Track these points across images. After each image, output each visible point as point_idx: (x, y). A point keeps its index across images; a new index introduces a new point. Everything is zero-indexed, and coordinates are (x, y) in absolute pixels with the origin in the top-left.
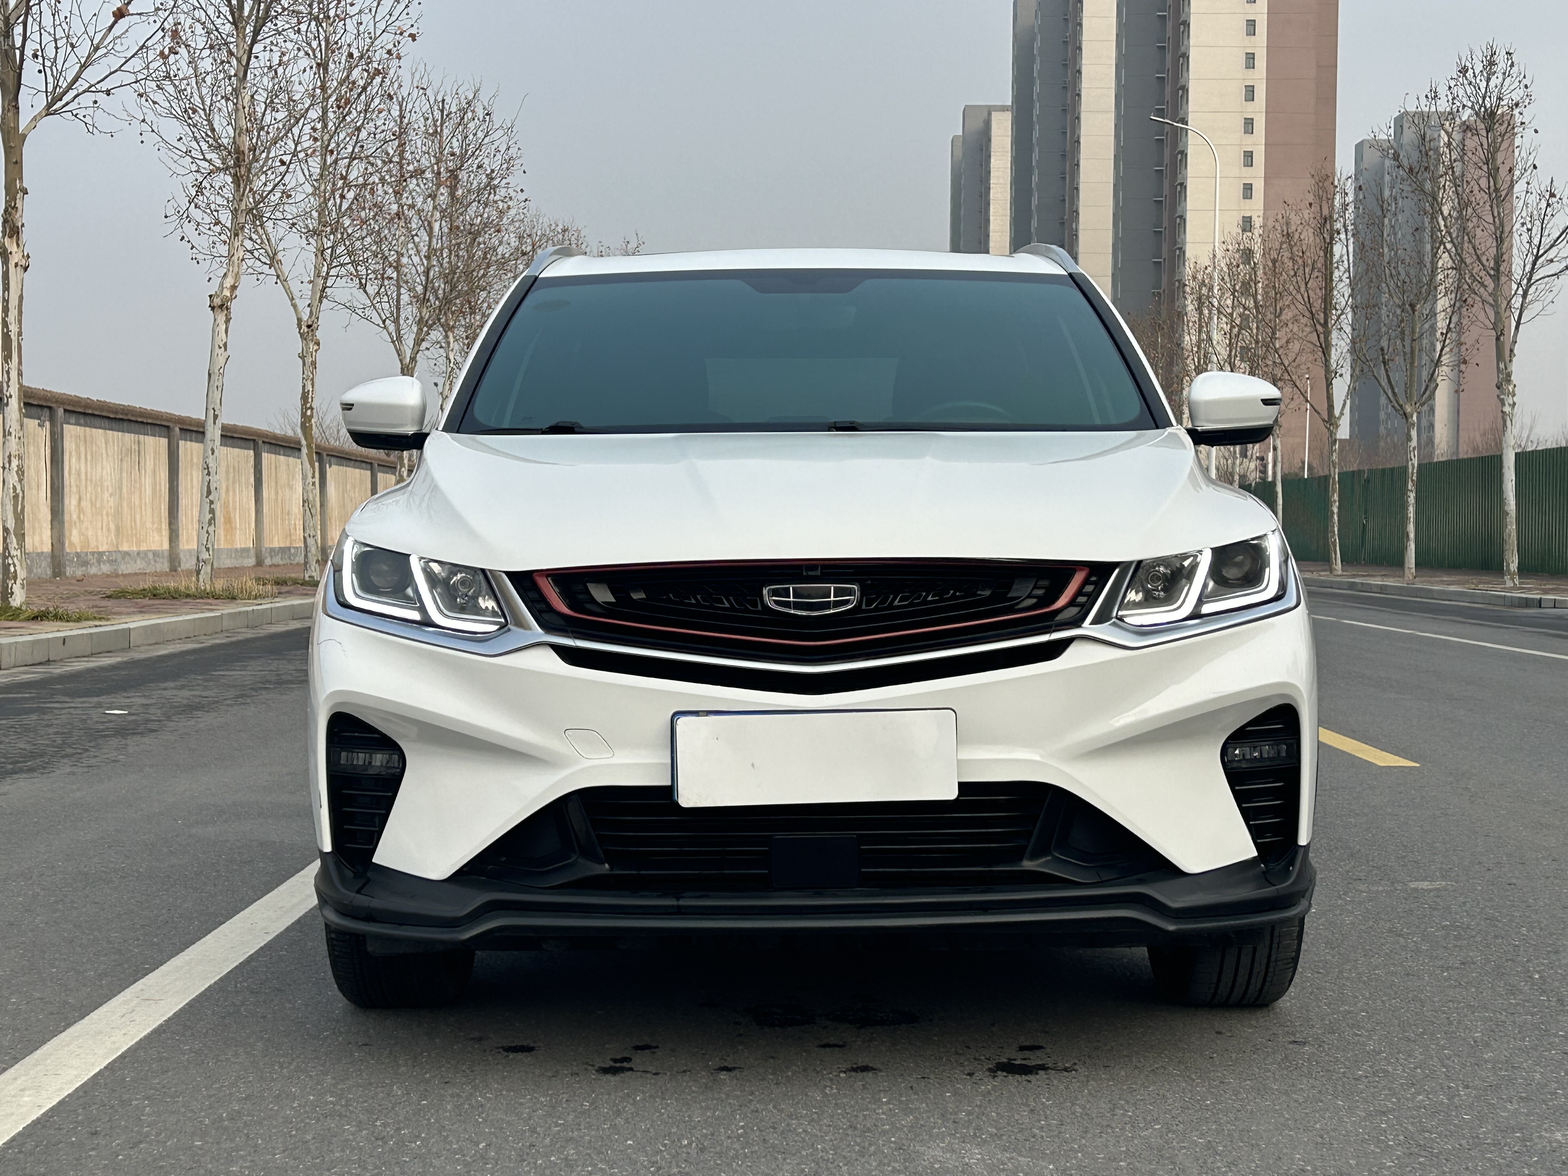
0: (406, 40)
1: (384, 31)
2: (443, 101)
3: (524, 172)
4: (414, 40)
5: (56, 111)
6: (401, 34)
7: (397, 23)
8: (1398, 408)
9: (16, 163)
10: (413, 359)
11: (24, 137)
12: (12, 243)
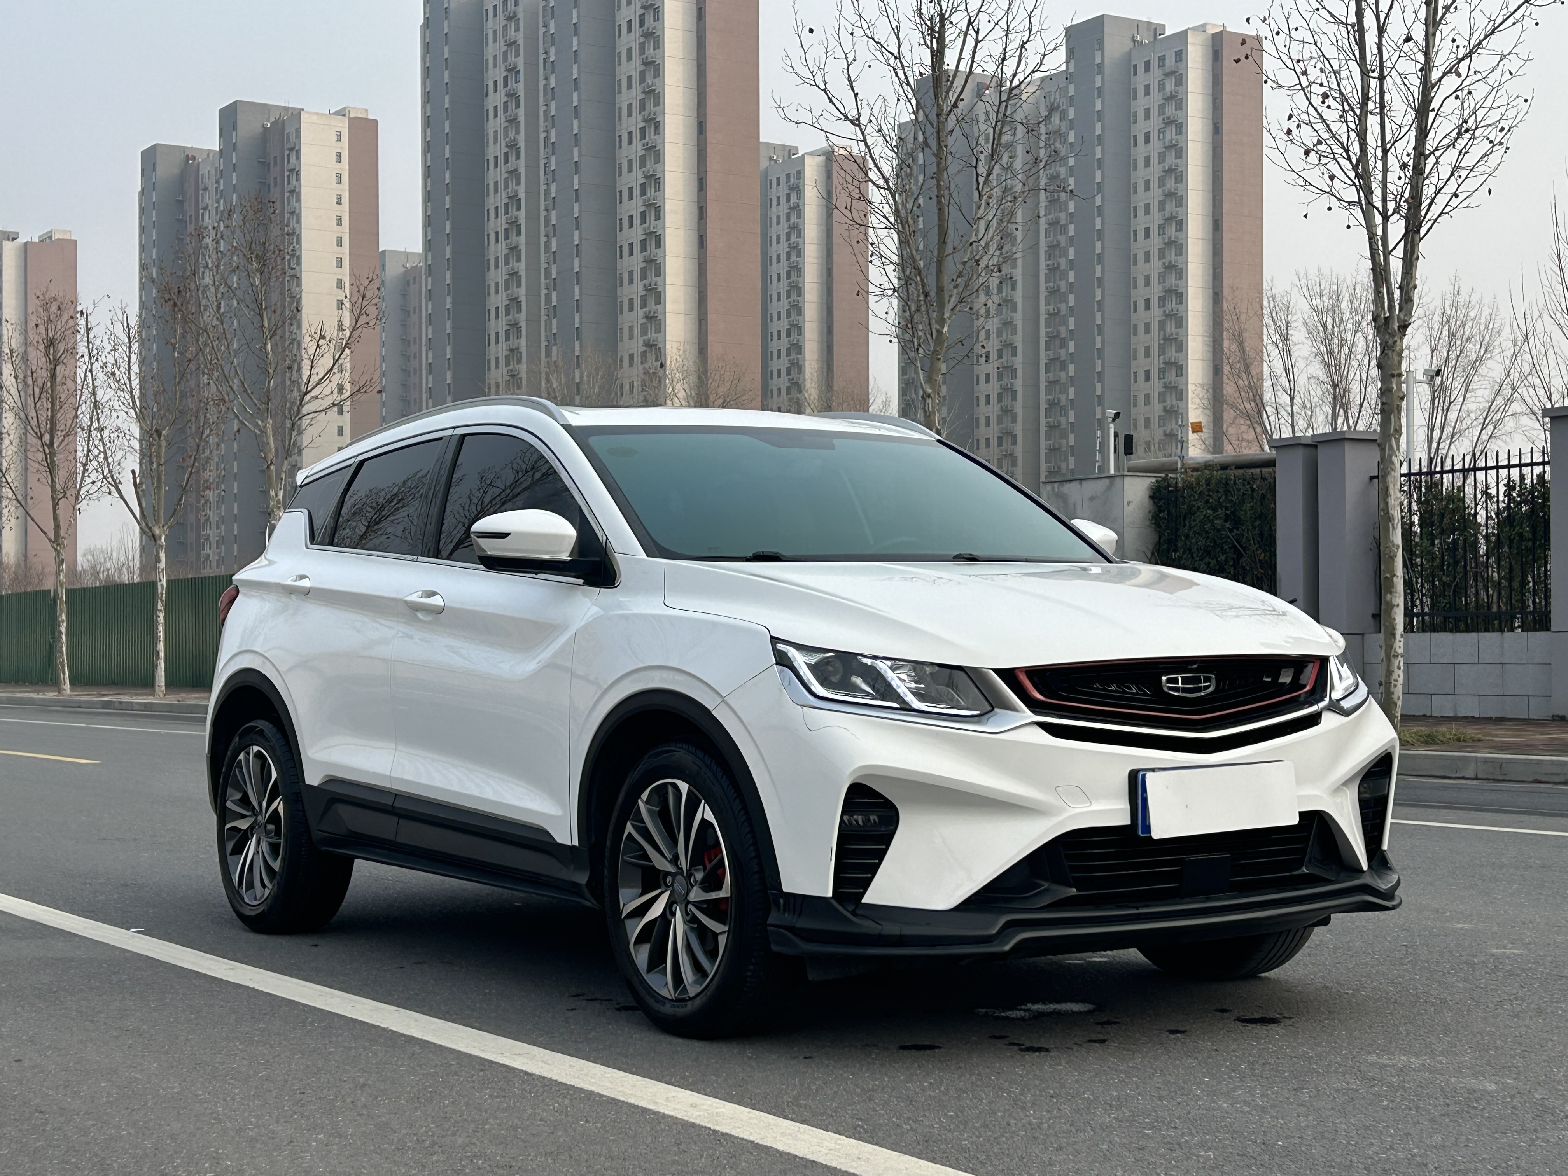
8: (147, 530)
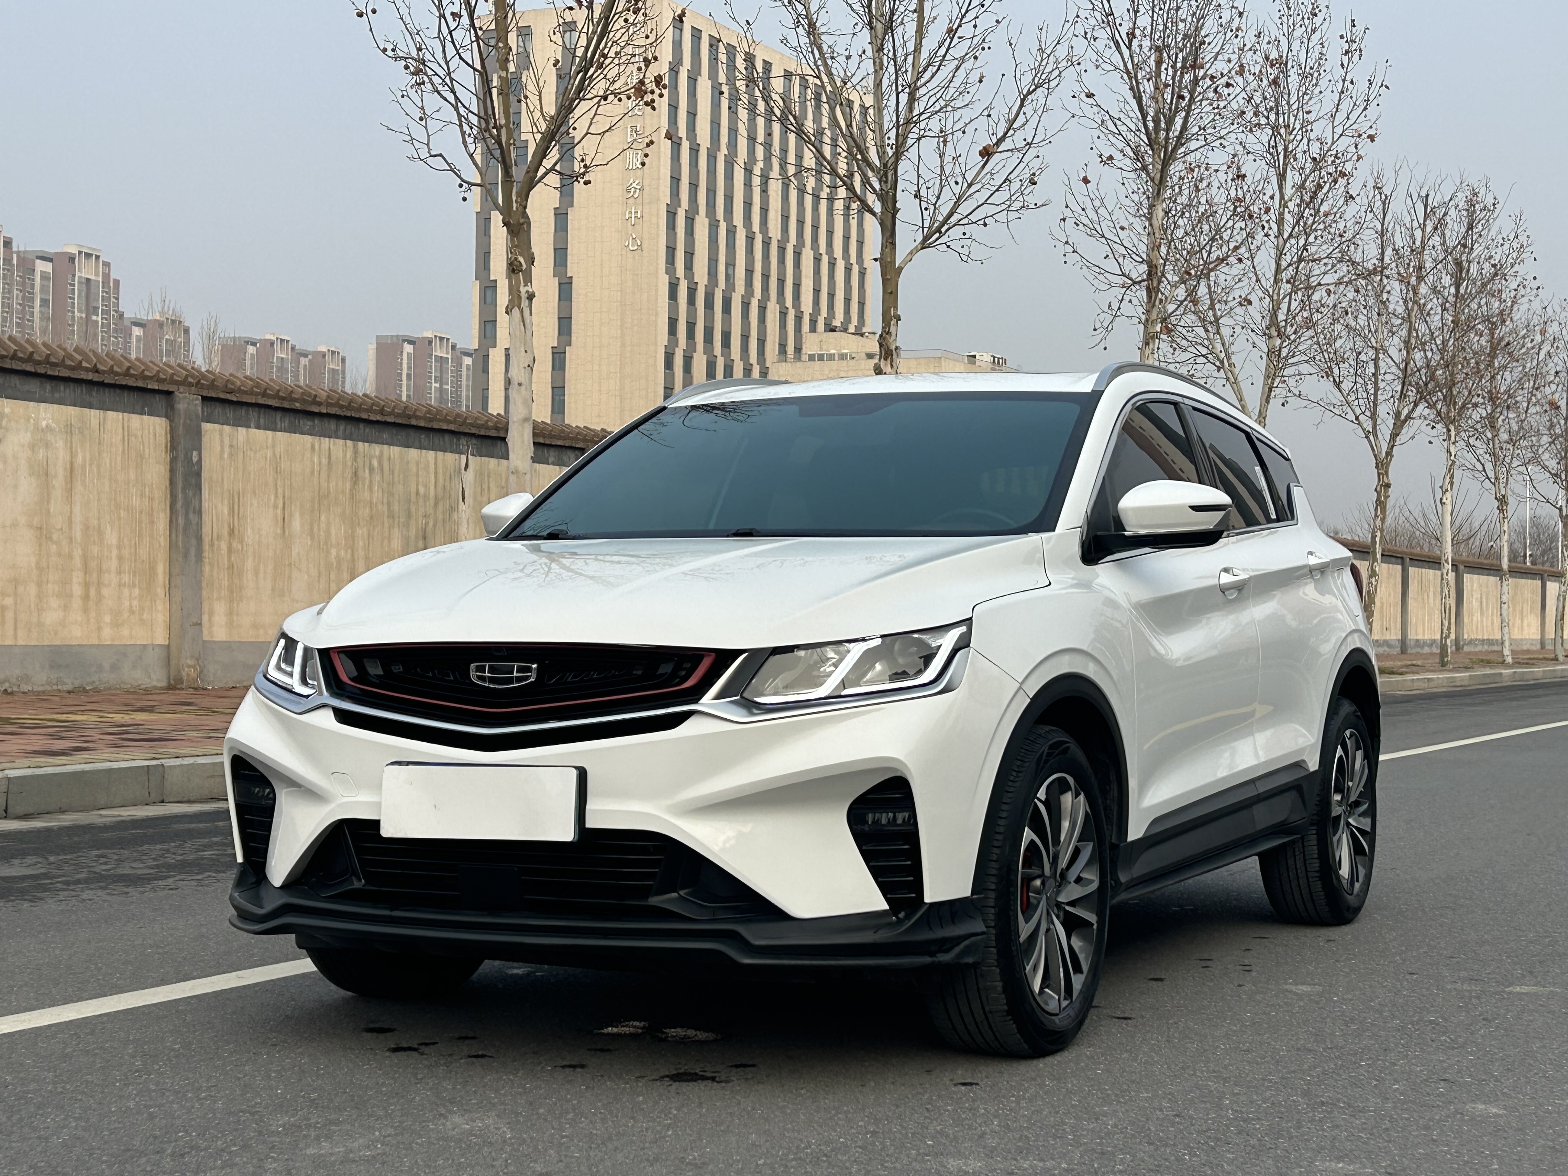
0: (1364, 143)
1: (1341, 135)
2: (1427, 196)
3: (1535, 259)
4: (1373, 141)
5: (930, 244)
6: (1360, 136)
7: (1355, 127)
9: (891, 293)
10: (1389, 454)
11: (901, 269)
12: (886, 365)
